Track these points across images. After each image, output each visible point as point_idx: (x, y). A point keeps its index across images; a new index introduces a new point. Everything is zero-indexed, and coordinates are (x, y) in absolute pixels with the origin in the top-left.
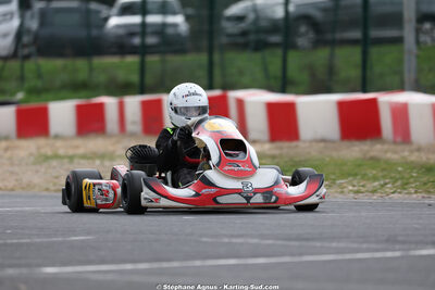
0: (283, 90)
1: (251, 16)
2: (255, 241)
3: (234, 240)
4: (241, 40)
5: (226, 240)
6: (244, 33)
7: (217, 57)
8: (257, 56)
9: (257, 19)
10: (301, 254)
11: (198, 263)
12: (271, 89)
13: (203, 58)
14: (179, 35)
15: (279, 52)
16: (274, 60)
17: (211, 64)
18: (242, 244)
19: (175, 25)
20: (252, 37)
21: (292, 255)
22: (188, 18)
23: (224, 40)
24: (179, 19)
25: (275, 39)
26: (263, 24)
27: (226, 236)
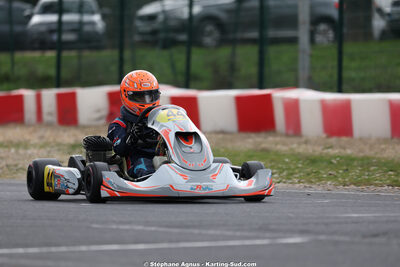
0: (187, 86)
1: (161, 18)
2: (140, 228)
3: (122, 227)
5: (114, 227)
6: (154, 32)
7: (127, 54)
8: (166, 53)
9: (167, 19)
11: (84, 248)
12: (177, 85)
13: (115, 53)
14: (96, 33)
16: (179, 55)
17: (121, 60)
18: (127, 230)
19: (93, 23)
20: (162, 35)
22: (104, 17)
23: (137, 38)
24: (97, 18)
25: (183, 37)
26: (172, 23)
27: (114, 222)
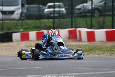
0: (91, 28)
1: (83, 8)
2: (84, 68)
3: (78, 68)
4: (80, 15)
5: (76, 68)
6: (81, 13)
7: (73, 19)
8: (84, 19)
9: (84, 9)
10: (96, 72)
12: (88, 28)
13: (70, 20)
14: (63, 14)
15: (90, 18)
16: (89, 20)
17: (72, 21)
18: (80, 69)
19: (62, 11)
20: (83, 14)
21: (93, 72)
22: (66, 9)
23: (75, 15)
24: (63, 9)
25: (89, 14)
26: (86, 10)
27: (76, 67)
